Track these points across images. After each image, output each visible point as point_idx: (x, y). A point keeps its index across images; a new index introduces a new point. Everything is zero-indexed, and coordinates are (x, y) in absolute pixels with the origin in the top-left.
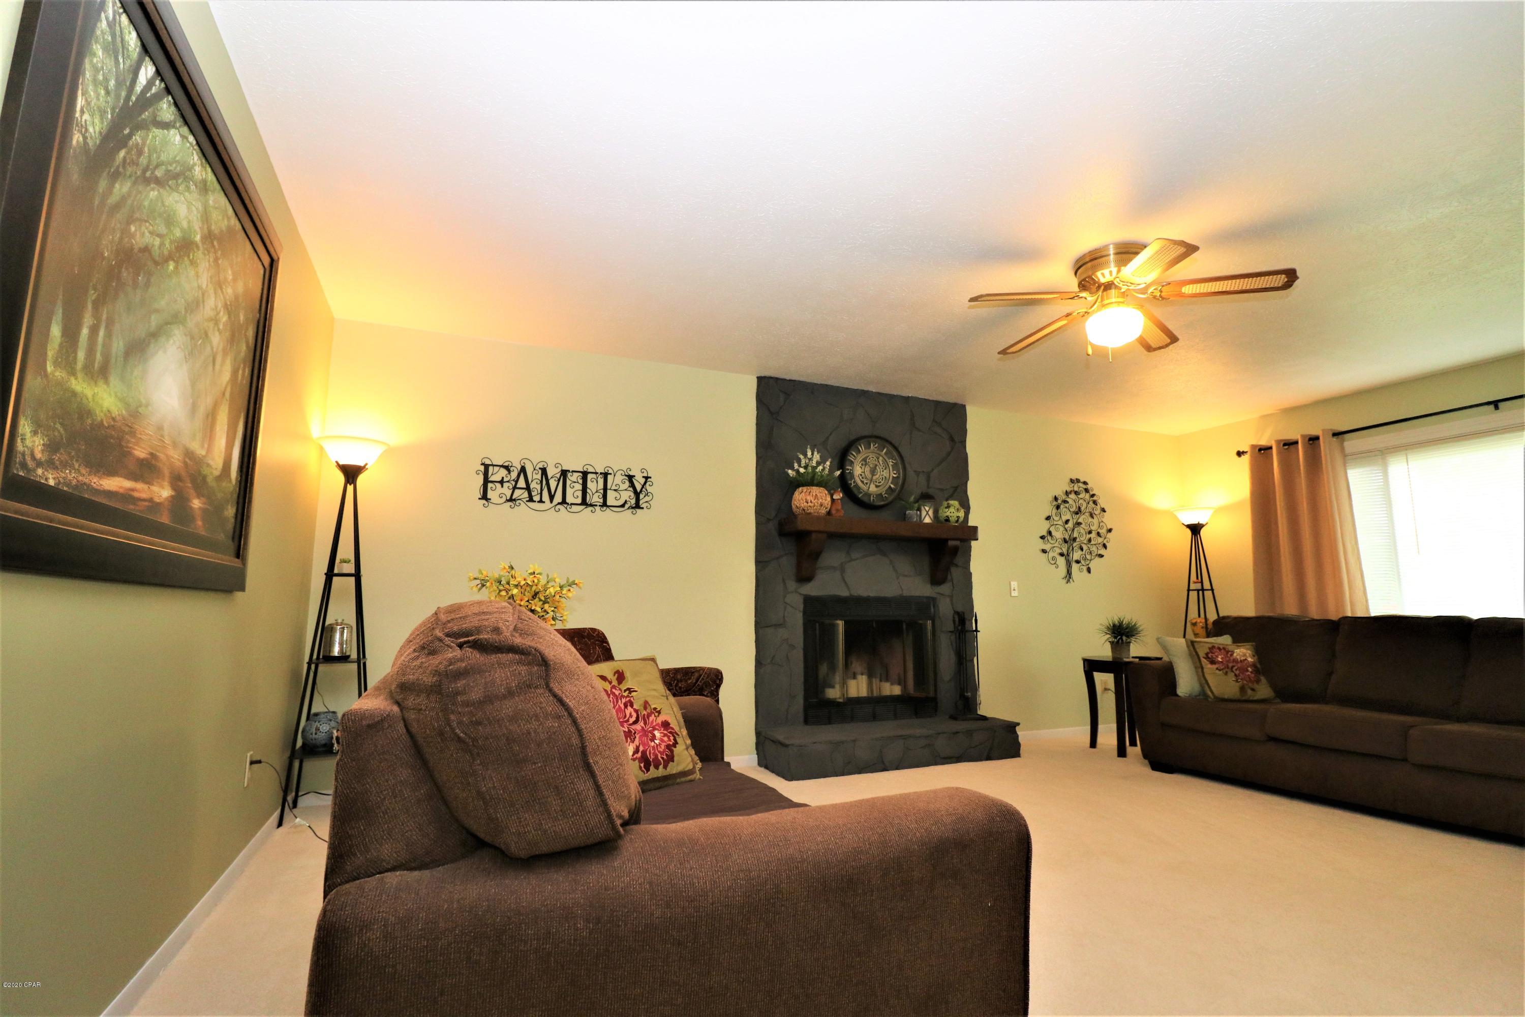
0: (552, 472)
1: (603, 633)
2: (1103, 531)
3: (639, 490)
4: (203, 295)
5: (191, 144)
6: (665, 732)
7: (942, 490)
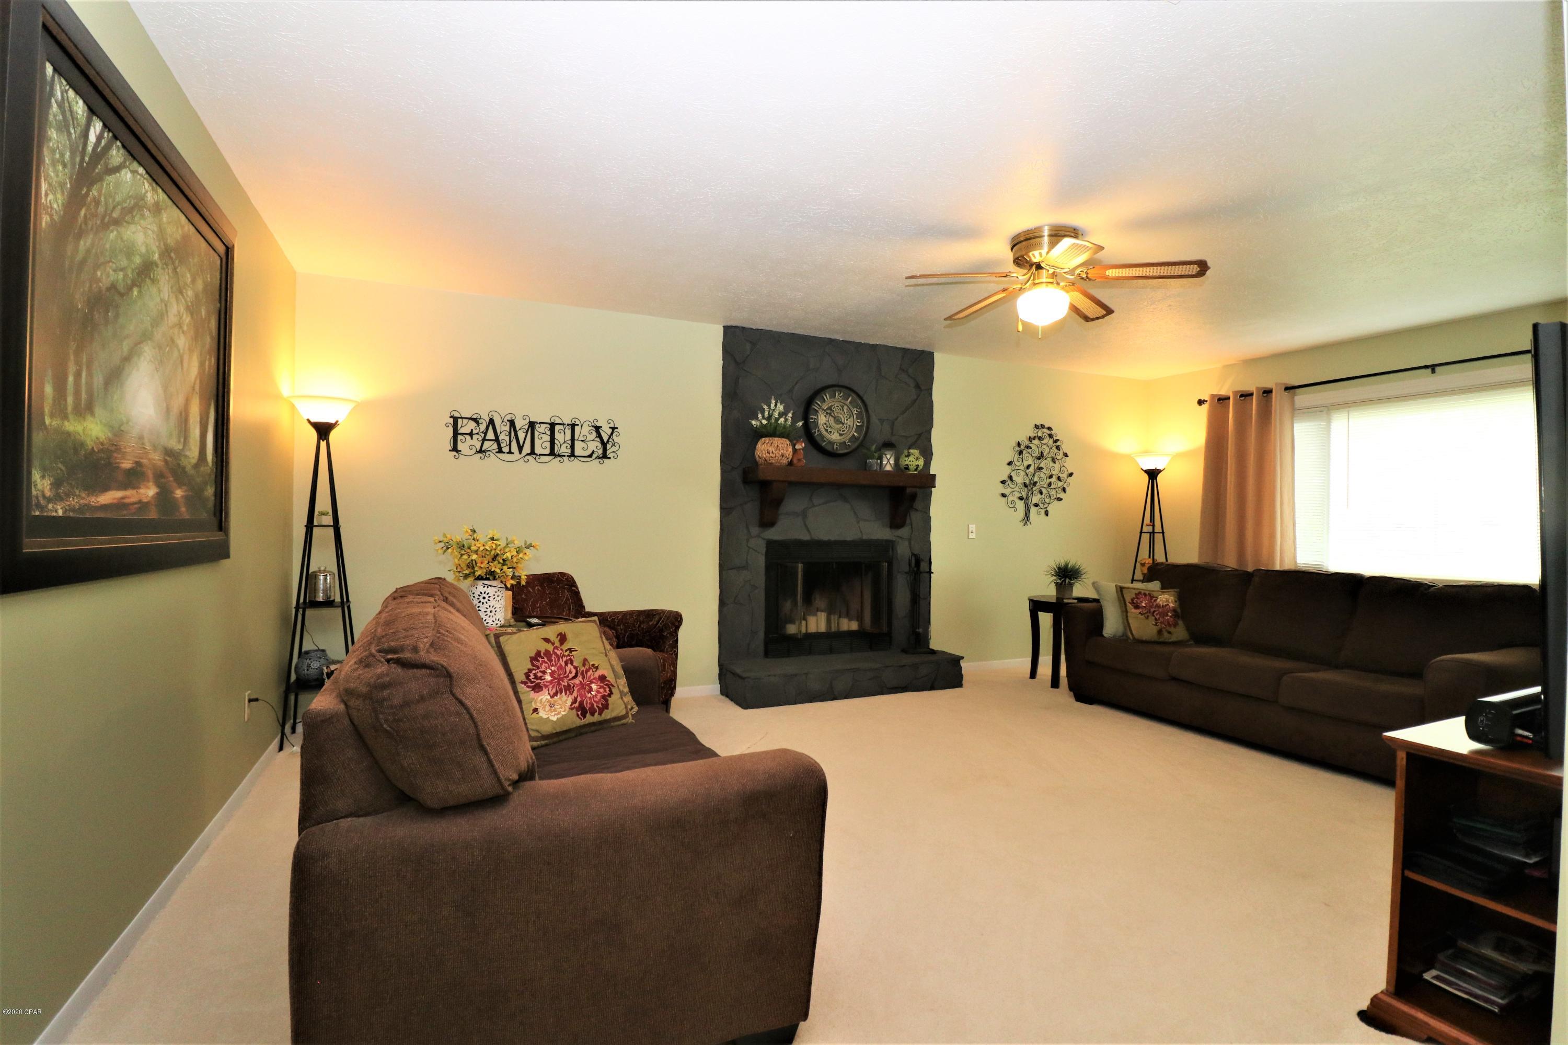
0: (520, 423)
1: (572, 576)
2: (1064, 476)
3: (605, 441)
4: (166, 305)
5: (141, 175)
6: (602, 684)
7: (906, 437)
